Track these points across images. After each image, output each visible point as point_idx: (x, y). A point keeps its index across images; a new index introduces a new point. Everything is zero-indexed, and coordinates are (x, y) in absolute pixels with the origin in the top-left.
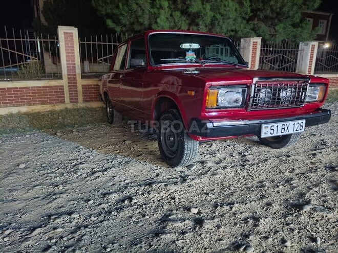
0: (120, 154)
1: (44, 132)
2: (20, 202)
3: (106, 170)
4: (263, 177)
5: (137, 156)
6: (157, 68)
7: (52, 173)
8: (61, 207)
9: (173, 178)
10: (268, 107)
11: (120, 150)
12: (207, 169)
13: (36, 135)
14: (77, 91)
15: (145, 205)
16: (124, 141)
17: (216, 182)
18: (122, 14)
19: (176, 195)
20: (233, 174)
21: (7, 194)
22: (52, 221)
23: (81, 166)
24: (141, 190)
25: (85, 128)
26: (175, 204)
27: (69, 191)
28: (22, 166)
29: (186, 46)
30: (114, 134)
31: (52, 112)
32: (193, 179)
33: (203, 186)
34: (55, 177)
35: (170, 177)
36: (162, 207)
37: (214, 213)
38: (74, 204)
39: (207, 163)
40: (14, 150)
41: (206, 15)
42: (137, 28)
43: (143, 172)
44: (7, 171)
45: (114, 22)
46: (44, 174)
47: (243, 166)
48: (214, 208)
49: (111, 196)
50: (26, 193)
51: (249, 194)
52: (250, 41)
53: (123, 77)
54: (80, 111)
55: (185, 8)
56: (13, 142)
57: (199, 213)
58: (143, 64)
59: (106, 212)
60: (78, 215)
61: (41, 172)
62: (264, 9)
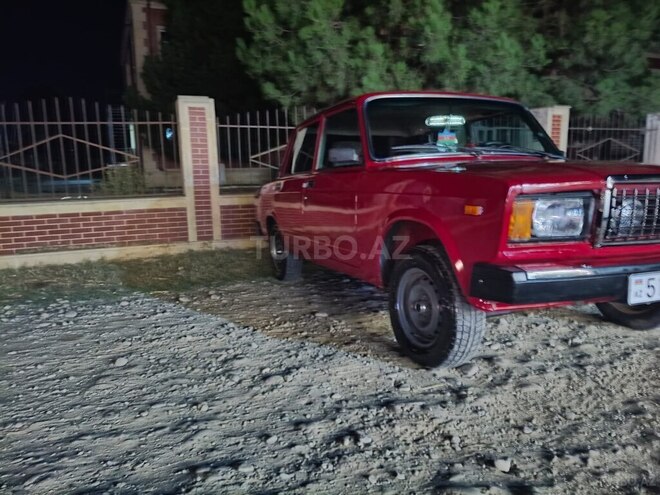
0: (310, 338)
1: (153, 296)
2: (127, 436)
3: (288, 371)
4: (631, 392)
5: (346, 344)
6: (386, 164)
7: (182, 377)
8: (212, 450)
9: (433, 393)
10: (636, 239)
11: (308, 331)
12: (502, 373)
13: (140, 301)
14: (210, 218)
15: (390, 449)
16: (313, 313)
17: (532, 402)
18: (294, 72)
19: (451, 429)
20: (563, 383)
21: (99, 420)
22: (199, 479)
23: (237, 363)
24: (371, 417)
25: (231, 288)
26: (454, 449)
27: (222, 415)
28: (122, 362)
29: (436, 121)
30: (290, 300)
31: (164, 259)
32: (479, 396)
33: (504, 409)
34: (189, 386)
35: (426, 389)
36: (428, 454)
37: (549, 470)
38: (238, 443)
39: (499, 360)
40: (103, 331)
41: (457, 66)
42: (322, 96)
43: (366, 377)
44: (94, 373)
45: (278, 88)
46: (166, 380)
47: (581, 367)
48: (544, 461)
49: (311, 428)
50: (136, 418)
51: (614, 428)
52: (546, 114)
53: (310, 185)
54: (218, 256)
55: (415, 55)
56: (98, 316)
57: (514, 470)
58: (355, 157)
59: (309, 464)
60: (252, 468)
61: (161, 376)
62: (572, 51)
